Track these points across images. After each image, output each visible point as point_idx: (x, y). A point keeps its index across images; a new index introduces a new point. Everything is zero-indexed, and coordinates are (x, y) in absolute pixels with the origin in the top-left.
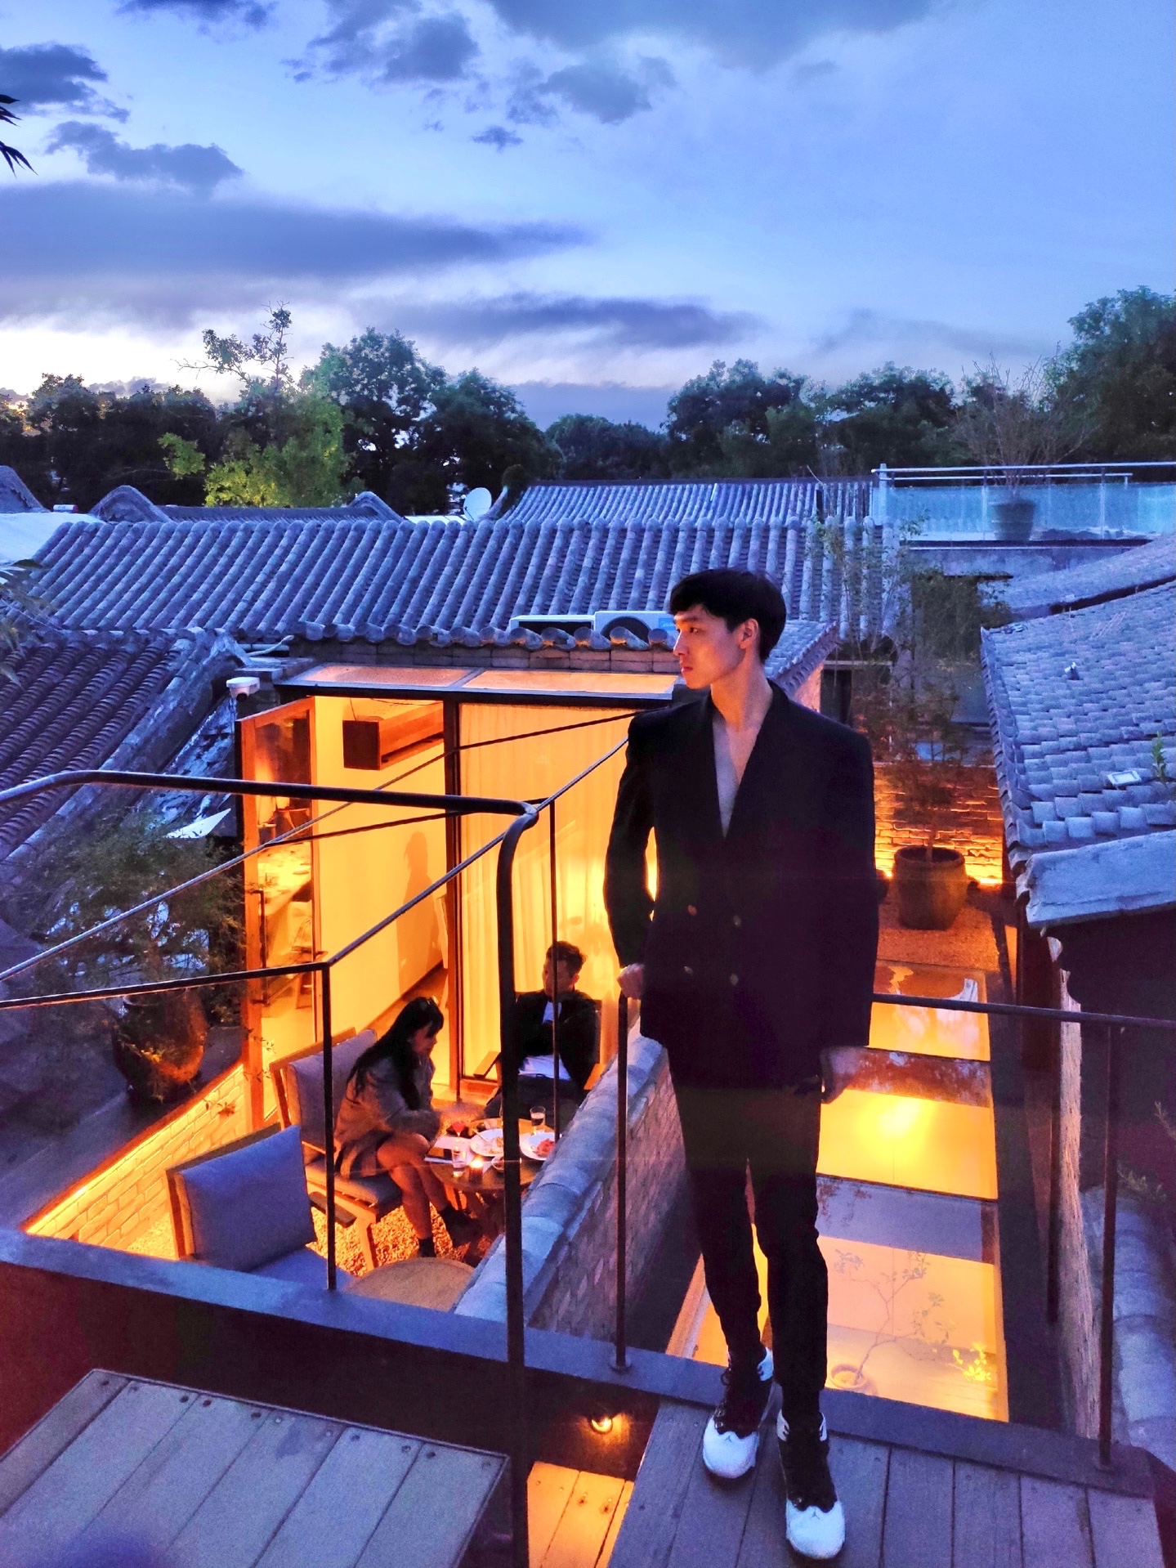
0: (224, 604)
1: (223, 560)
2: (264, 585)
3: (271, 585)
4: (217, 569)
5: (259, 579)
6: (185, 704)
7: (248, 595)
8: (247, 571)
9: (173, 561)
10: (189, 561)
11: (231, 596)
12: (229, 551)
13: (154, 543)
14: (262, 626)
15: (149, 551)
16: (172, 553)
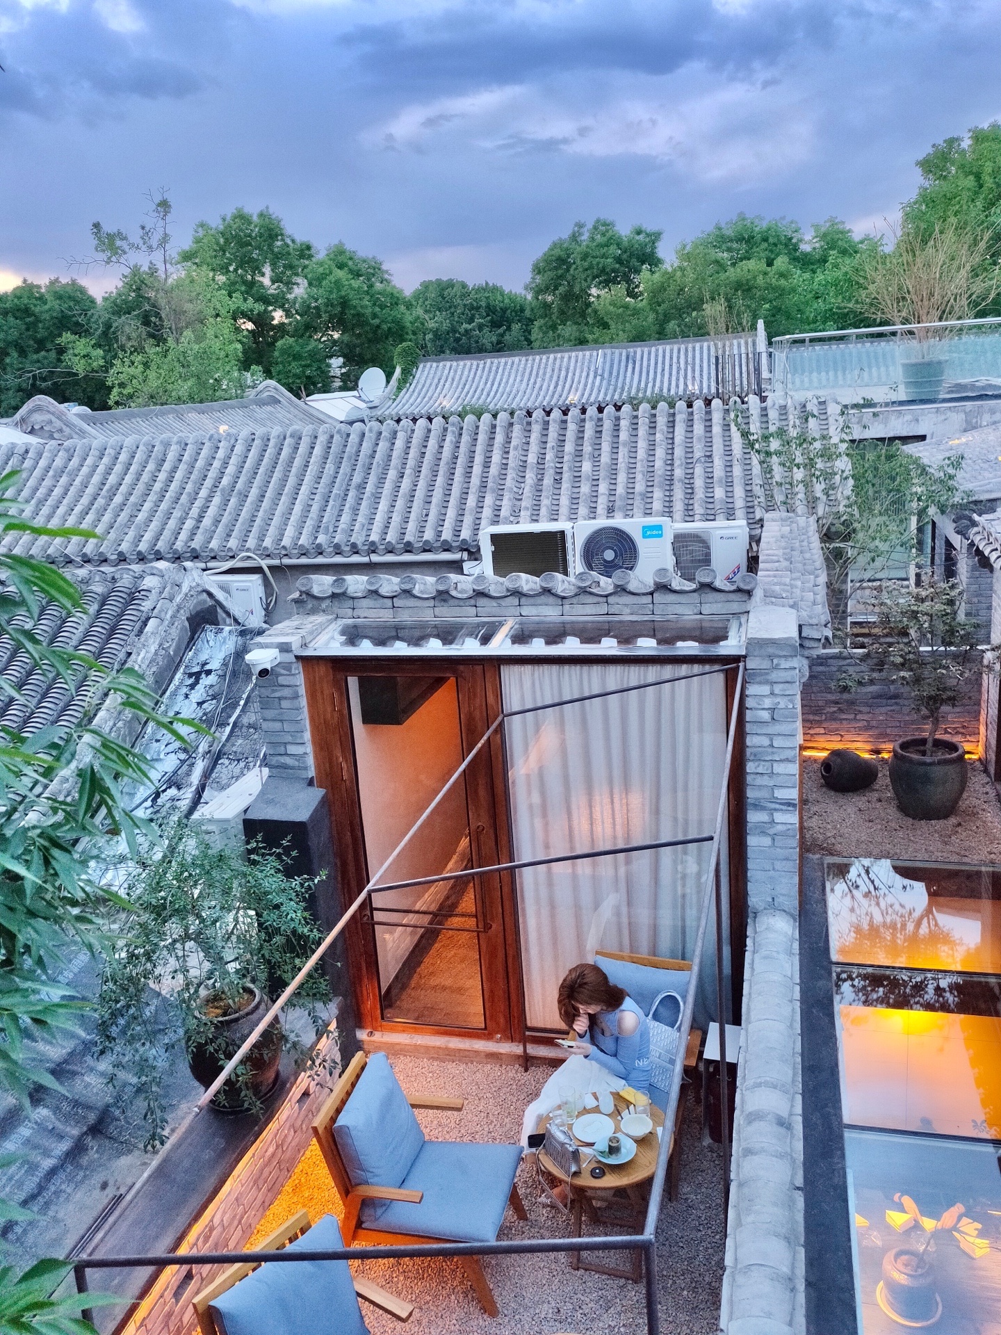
0: (172, 524)
1: (162, 476)
2: (209, 499)
3: (217, 500)
4: (158, 486)
5: (203, 493)
6: (166, 645)
7: (195, 512)
8: (189, 487)
9: (112, 479)
10: (128, 479)
11: (177, 514)
12: (167, 466)
13: (89, 461)
14: (214, 544)
15: (85, 470)
16: (109, 471)
